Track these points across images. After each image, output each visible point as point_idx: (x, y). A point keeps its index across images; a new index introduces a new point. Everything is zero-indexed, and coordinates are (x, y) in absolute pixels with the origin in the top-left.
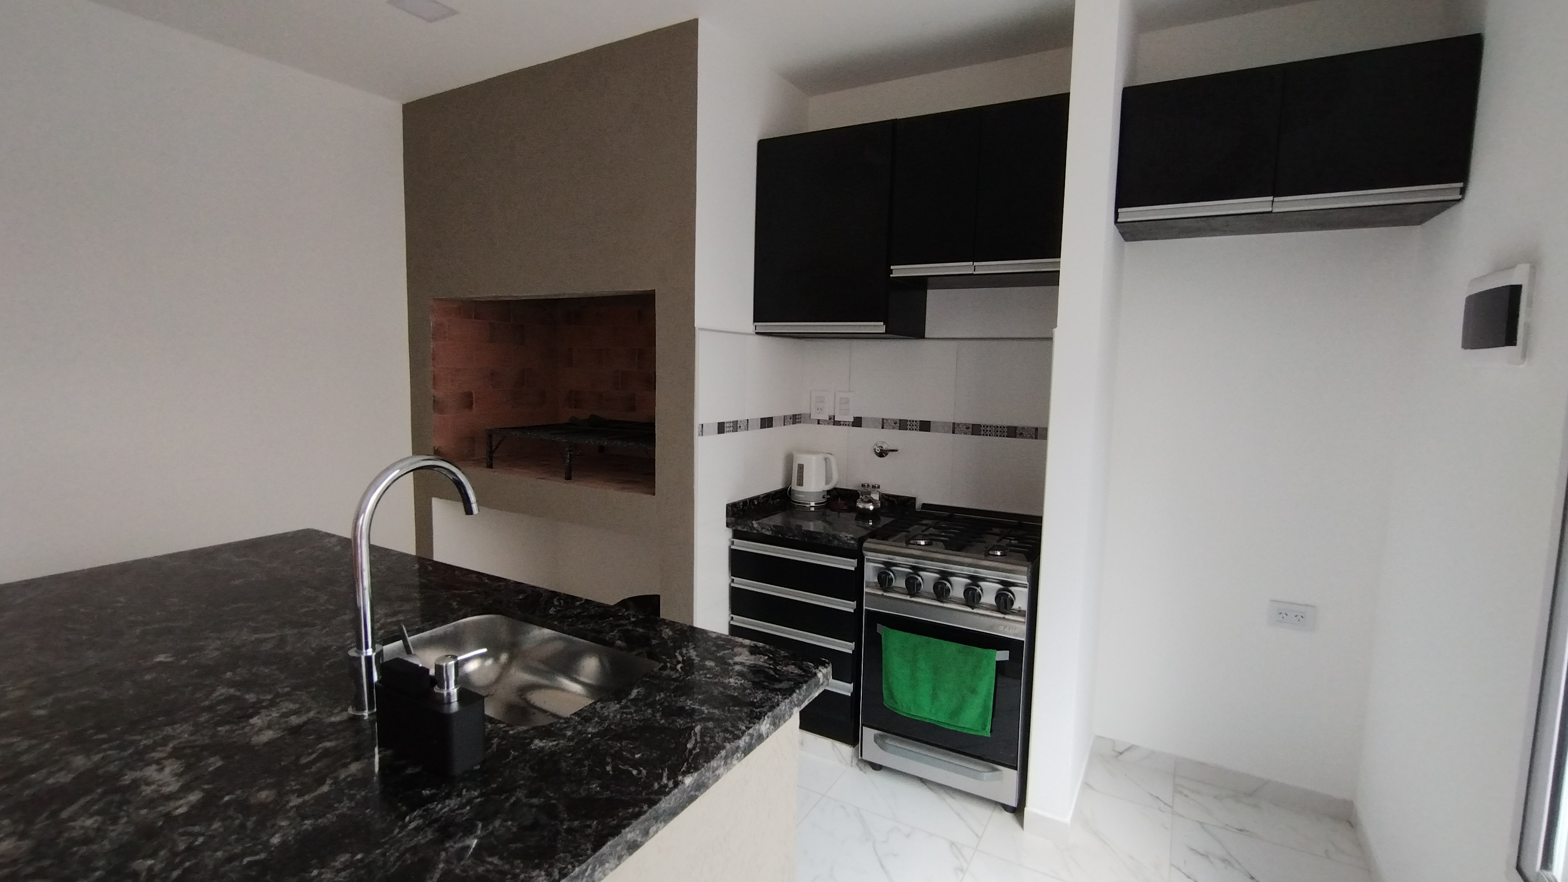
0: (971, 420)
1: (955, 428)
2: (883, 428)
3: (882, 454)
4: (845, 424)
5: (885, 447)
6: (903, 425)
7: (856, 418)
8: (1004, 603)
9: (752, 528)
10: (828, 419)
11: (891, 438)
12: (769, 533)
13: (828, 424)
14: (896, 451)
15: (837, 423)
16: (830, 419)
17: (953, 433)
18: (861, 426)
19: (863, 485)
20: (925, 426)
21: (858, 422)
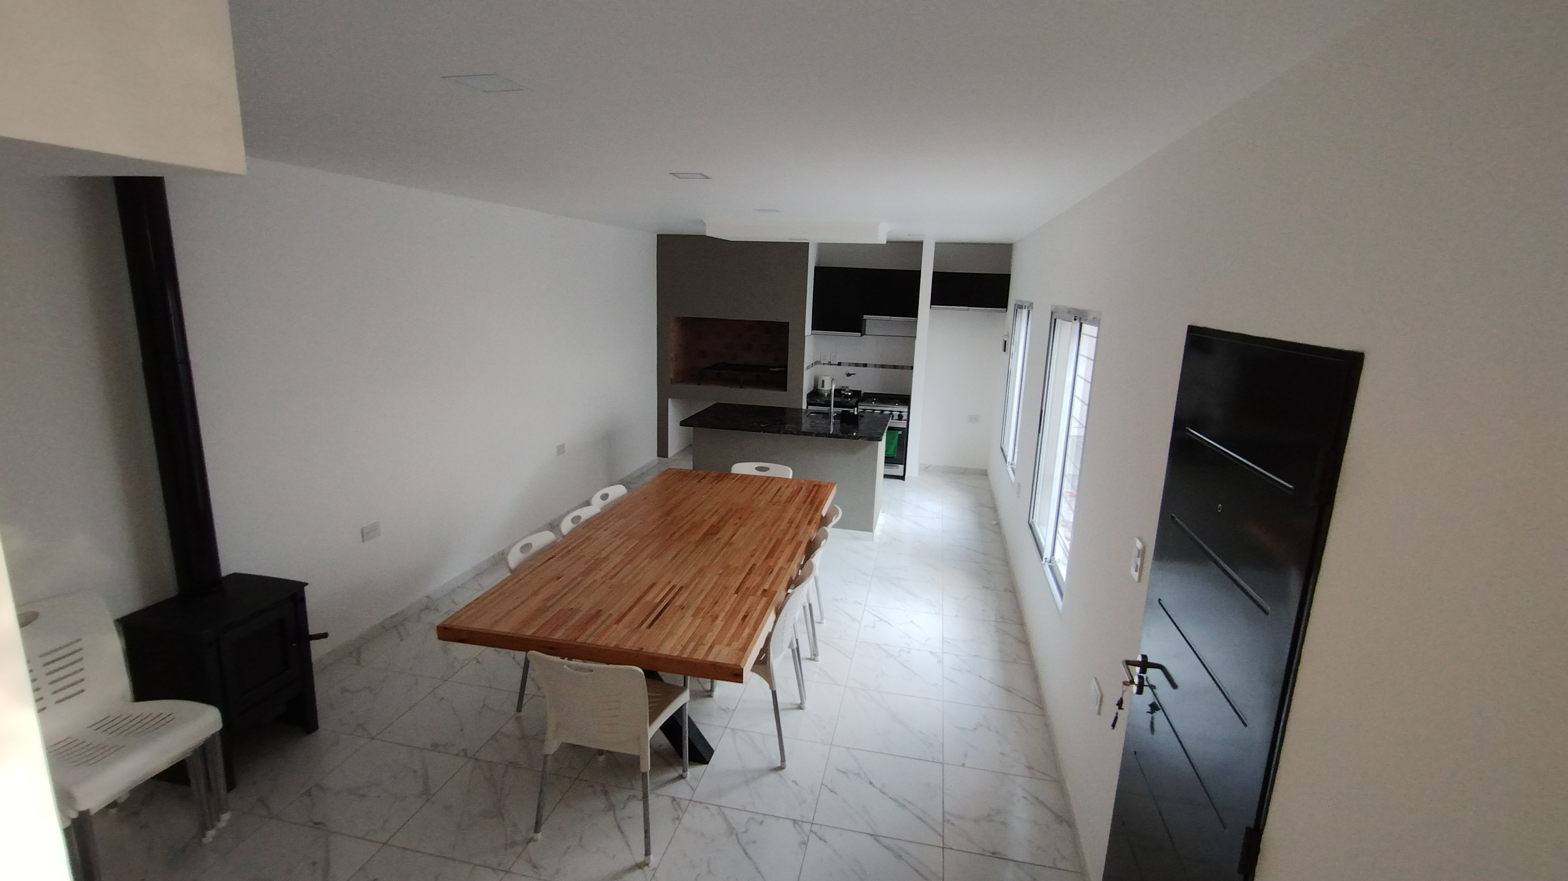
0: (880, 363)
1: (875, 366)
2: (849, 366)
3: (849, 375)
4: (835, 365)
5: (850, 373)
6: (857, 365)
7: (839, 363)
8: (900, 417)
9: (817, 401)
10: (827, 363)
11: (851, 370)
12: (823, 403)
13: (828, 365)
14: (855, 374)
15: (832, 365)
18: (842, 365)
19: (843, 387)
20: (865, 365)
21: (839, 364)
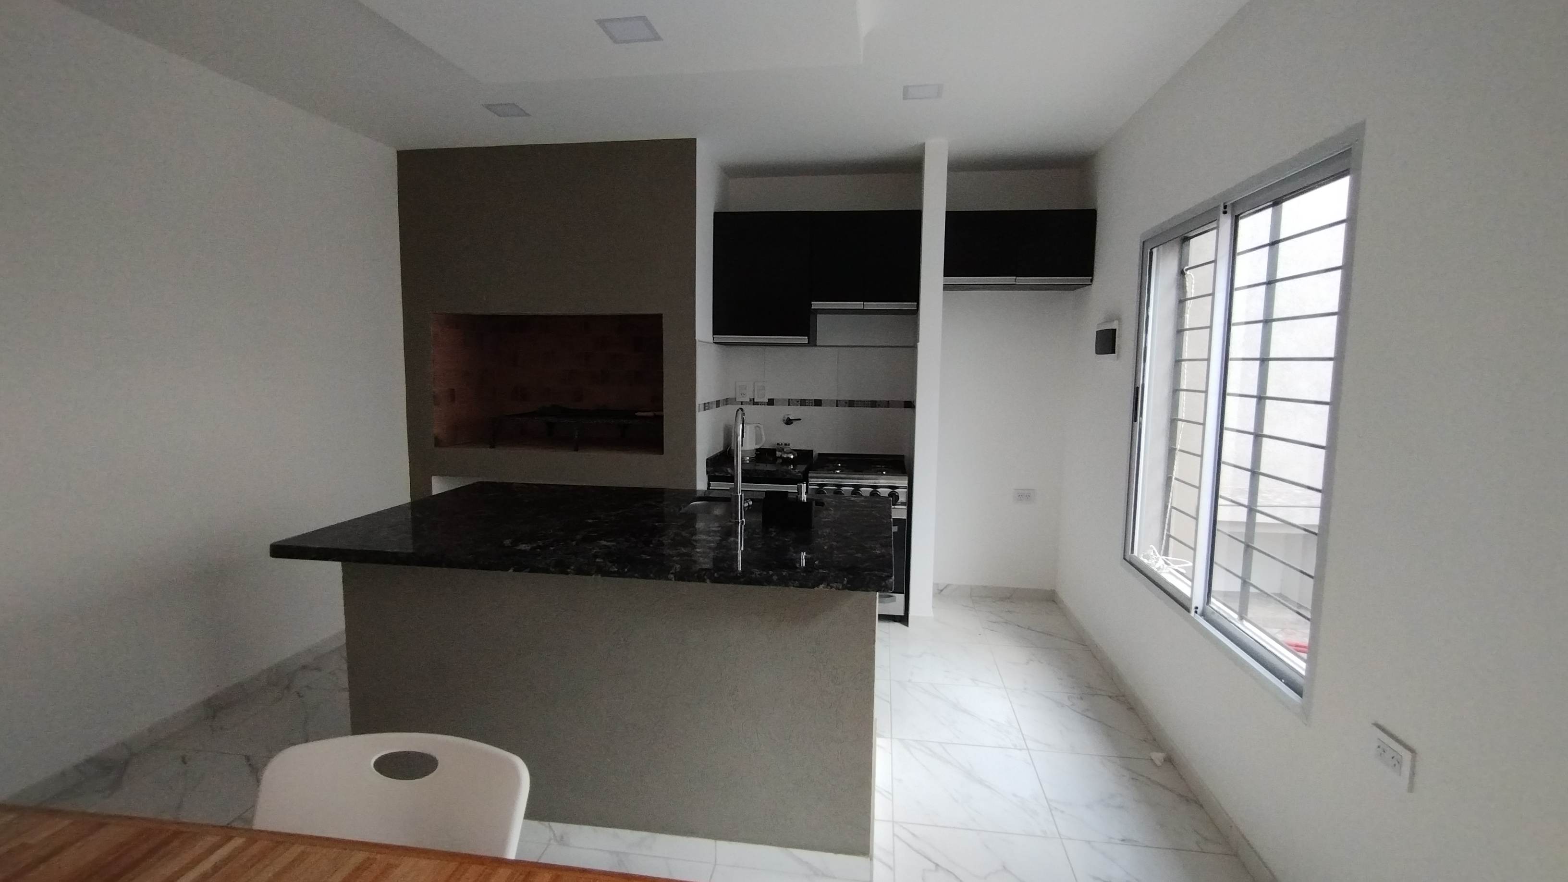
0: (848, 398)
1: (838, 403)
2: (789, 405)
3: (789, 422)
4: (762, 404)
5: (791, 418)
6: (803, 403)
7: (769, 400)
8: (894, 498)
9: (720, 473)
10: (749, 401)
11: (793, 412)
13: (749, 404)
14: (800, 420)
15: (757, 404)
16: (750, 400)
17: (837, 406)
18: (773, 405)
19: (778, 444)
20: (818, 403)
21: (771, 402)
